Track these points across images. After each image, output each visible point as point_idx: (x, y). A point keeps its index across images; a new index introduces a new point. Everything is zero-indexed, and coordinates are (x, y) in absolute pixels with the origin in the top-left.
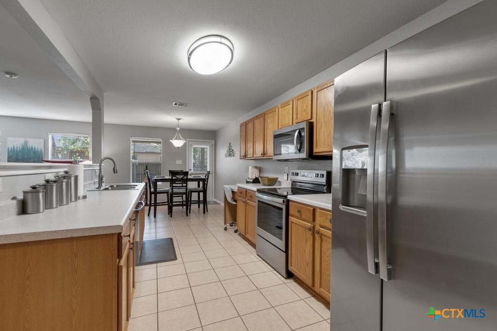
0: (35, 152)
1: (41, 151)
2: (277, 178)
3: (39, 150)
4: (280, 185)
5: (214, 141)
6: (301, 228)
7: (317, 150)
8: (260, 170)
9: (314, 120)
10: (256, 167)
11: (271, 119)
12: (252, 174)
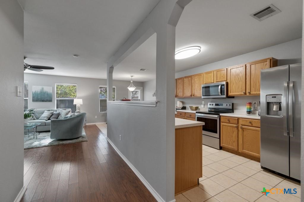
0: (47, 94)
1: (51, 93)
2: (198, 107)
3: (50, 93)
4: (199, 110)
5: (142, 88)
6: (229, 127)
7: (230, 94)
8: (183, 103)
9: (228, 81)
10: (181, 102)
11: (197, 79)
12: (180, 105)
